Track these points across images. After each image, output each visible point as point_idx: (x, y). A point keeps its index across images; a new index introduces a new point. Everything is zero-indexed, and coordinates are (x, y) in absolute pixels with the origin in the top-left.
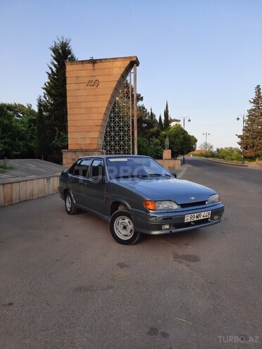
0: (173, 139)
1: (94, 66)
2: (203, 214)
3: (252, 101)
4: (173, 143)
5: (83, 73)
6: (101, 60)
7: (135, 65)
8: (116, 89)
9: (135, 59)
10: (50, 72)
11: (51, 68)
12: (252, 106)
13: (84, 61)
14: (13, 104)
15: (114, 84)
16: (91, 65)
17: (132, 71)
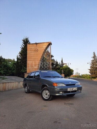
0: (65, 70)
1: (37, 45)
2: (74, 88)
3: (93, 57)
4: (65, 72)
5: (33, 47)
6: (39, 43)
7: (51, 45)
8: (44, 52)
9: (50, 43)
10: (22, 47)
11: (22, 46)
12: (93, 59)
13: (33, 44)
14: (8, 59)
15: (43, 51)
16: (36, 45)
17: (50, 46)
